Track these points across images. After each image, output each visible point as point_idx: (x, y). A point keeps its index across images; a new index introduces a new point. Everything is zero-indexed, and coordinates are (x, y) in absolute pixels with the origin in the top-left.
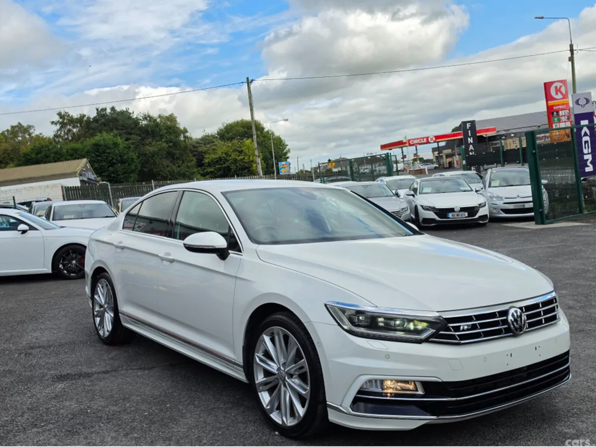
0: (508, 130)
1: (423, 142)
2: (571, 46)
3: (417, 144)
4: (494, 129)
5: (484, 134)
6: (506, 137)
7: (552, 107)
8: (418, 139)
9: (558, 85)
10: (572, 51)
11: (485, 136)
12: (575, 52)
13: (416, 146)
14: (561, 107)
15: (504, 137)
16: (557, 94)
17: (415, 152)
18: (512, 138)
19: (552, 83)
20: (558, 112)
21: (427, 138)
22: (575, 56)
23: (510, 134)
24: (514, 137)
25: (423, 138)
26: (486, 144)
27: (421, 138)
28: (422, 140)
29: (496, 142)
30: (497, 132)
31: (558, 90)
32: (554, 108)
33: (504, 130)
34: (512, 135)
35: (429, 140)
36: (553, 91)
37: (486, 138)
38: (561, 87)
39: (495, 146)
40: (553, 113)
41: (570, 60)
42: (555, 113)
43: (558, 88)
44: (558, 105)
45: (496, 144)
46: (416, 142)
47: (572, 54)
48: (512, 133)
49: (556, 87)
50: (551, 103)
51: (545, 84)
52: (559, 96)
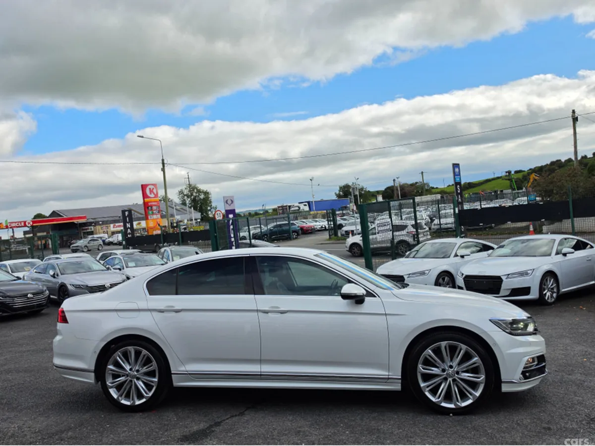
0: (95, 219)
1: (20, 225)
2: (163, 160)
3: (14, 227)
4: (84, 217)
5: (75, 221)
6: (95, 224)
7: (148, 203)
8: (15, 223)
9: (152, 187)
10: (163, 164)
11: (76, 223)
12: (165, 165)
13: (13, 230)
14: (154, 203)
15: (93, 224)
16: (151, 194)
17: (12, 235)
18: (100, 225)
19: (146, 185)
20: (152, 207)
21: (25, 222)
22: (165, 167)
23: (99, 222)
24: (102, 224)
25: (21, 222)
26: (78, 230)
27: (18, 222)
28: (20, 223)
29: (87, 228)
30: (88, 219)
31: (151, 191)
32: (149, 204)
33: (92, 219)
34: (101, 223)
35: (27, 224)
36: (148, 192)
37: (77, 224)
38: (153, 188)
39: (85, 231)
40: (148, 208)
41: (162, 170)
42: (150, 208)
43: (152, 189)
44: (153, 202)
45: (87, 229)
46: (13, 225)
47: (164, 166)
48: (101, 221)
49: (150, 189)
50: (146, 200)
51: (142, 185)
52: (152, 196)
